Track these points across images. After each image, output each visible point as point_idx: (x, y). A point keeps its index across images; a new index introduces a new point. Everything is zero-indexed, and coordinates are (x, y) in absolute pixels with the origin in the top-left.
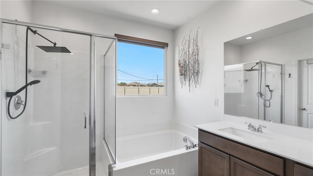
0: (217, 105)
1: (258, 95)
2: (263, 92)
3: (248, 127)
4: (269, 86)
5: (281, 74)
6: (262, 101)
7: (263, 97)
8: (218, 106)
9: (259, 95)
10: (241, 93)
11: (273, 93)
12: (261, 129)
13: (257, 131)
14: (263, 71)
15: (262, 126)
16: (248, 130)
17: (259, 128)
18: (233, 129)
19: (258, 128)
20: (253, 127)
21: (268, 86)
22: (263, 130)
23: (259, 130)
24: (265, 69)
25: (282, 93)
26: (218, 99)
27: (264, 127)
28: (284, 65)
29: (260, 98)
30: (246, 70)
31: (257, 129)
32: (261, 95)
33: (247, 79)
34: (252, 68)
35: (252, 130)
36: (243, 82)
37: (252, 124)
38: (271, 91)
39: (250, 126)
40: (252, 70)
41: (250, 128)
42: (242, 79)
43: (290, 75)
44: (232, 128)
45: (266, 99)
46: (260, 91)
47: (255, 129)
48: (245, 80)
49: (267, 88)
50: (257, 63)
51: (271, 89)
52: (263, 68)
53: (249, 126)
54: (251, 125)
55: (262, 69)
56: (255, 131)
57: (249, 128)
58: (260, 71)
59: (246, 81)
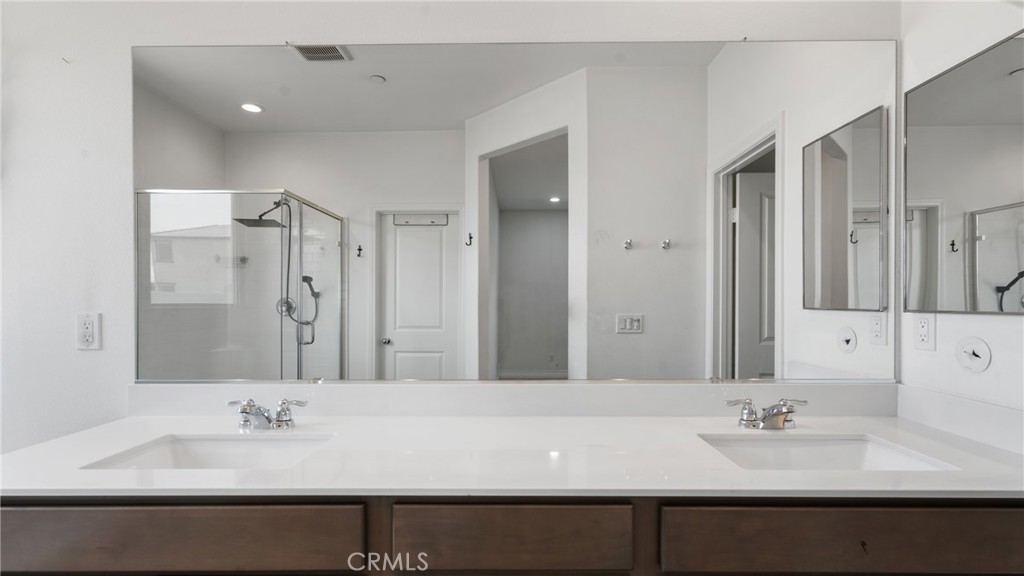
0: (96, 345)
1: (280, 308)
2: (294, 298)
3: (240, 418)
4: (311, 279)
5: (341, 244)
6: (290, 327)
7: (295, 316)
8: (101, 347)
9: (284, 309)
10: (226, 305)
11: (321, 301)
12: (290, 414)
13: (274, 424)
14: (295, 232)
15: (291, 403)
16: (241, 431)
17: (283, 410)
18: (174, 441)
19: (279, 414)
20: (259, 413)
21: (307, 279)
22: (298, 416)
23: (282, 421)
24: (301, 226)
25: (342, 300)
26: (101, 316)
27: (300, 404)
28: (348, 219)
29: (287, 320)
30: (241, 221)
31: (274, 416)
32: (290, 308)
33: (246, 255)
34: (260, 217)
35: (256, 427)
36: (230, 264)
37: (257, 403)
38: (316, 295)
39: (250, 411)
40: (259, 222)
41: (251, 418)
42: (229, 252)
43: (360, 250)
44: (172, 436)
45: (304, 320)
46: (285, 296)
47: (267, 418)
48: (242, 256)
49: (306, 284)
50: (278, 204)
51: (316, 291)
52: (295, 223)
53: (244, 412)
54: (251, 406)
55: (293, 224)
56: (269, 428)
57: (246, 421)
58: (286, 230)
59: (244, 260)
